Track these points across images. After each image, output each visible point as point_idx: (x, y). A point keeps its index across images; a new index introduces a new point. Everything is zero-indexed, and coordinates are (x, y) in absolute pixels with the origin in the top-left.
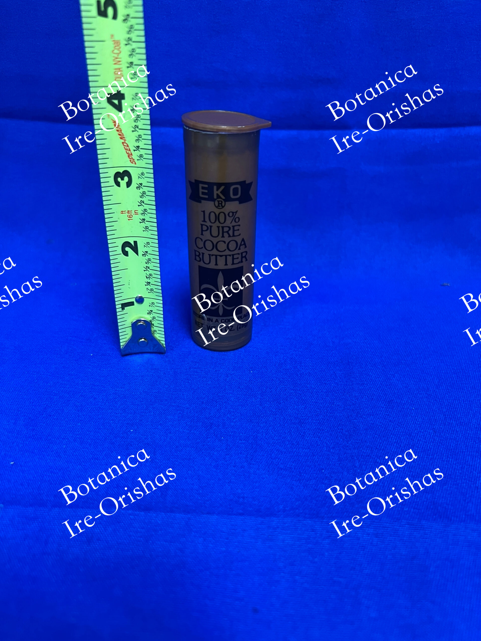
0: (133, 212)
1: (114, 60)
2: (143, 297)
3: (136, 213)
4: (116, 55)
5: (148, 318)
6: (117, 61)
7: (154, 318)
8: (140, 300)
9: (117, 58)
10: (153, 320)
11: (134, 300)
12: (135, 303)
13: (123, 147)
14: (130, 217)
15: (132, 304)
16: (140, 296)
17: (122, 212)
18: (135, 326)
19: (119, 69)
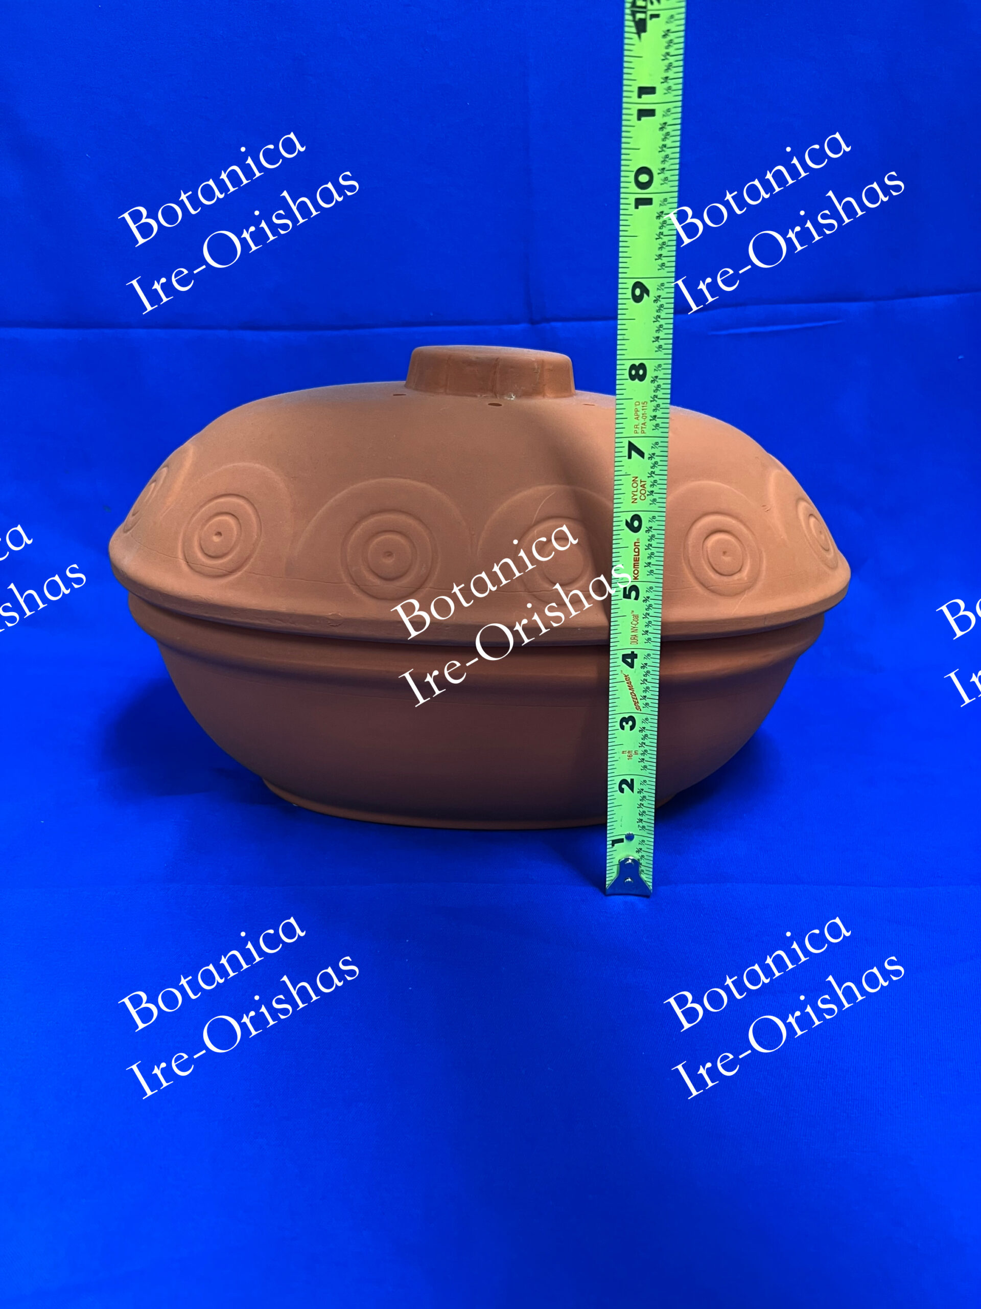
0: (634, 753)
1: (632, 629)
2: (634, 833)
3: (636, 753)
4: (634, 626)
5: (637, 856)
6: (634, 630)
7: (643, 856)
8: (630, 837)
9: (634, 628)
10: (641, 858)
11: (624, 837)
12: (625, 840)
13: (631, 696)
14: (630, 757)
15: (621, 841)
16: (631, 833)
17: (623, 752)
18: (623, 864)
19: (635, 635)
